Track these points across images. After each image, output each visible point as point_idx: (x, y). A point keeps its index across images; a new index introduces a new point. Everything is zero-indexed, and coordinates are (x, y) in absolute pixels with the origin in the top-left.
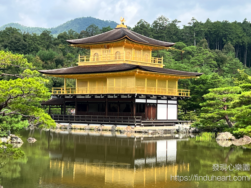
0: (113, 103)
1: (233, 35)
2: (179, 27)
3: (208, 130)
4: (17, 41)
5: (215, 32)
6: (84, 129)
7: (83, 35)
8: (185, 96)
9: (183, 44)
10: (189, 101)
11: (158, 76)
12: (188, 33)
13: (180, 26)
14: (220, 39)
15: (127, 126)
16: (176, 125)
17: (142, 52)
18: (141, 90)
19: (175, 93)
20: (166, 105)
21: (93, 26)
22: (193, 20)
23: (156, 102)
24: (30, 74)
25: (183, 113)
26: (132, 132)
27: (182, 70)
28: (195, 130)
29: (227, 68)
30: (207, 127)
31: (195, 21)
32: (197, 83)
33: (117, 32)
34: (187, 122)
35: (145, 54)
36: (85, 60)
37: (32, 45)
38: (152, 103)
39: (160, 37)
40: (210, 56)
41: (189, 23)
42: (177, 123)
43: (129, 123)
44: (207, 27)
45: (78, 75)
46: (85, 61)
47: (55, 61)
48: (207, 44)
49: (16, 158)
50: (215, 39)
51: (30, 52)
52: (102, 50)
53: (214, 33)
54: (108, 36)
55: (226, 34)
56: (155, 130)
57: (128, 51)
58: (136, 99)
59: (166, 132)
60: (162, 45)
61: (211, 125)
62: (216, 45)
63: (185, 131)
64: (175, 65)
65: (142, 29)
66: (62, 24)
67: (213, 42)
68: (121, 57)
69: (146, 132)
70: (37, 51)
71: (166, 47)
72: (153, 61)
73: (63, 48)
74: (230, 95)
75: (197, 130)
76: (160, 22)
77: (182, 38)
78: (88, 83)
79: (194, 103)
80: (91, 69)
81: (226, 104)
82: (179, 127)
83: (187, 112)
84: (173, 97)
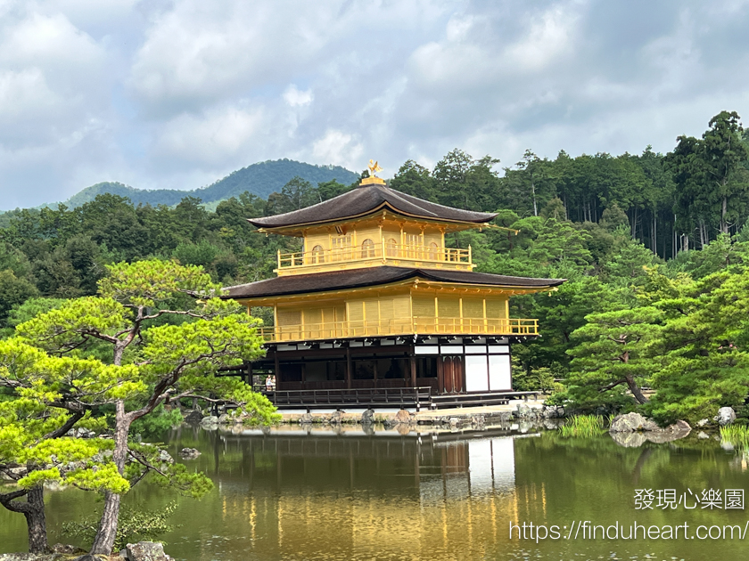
0: (362, 358)
1: (622, 186)
2: (496, 173)
3: (587, 411)
4: (124, 226)
5: (579, 182)
6: (298, 422)
7: (276, 202)
8: (528, 333)
9: (513, 213)
10: (534, 345)
11: (463, 292)
12: (519, 187)
13: (498, 171)
14: (592, 196)
15: (399, 410)
16: (511, 402)
17: (423, 238)
18: (425, 325)
19: (504, 328)
20: (485, 357)
21: (297, 182)
22: (528, 155)
23: (462, 352)
24: (222, 307)
25: (524, 373)
26: (411, 423)
27: (516, 275)
28: (556, 411)
29: (617, 264)
30: (587, 403)
31: (532, 158)
32: (551, 302)
33: (363, 196)
34: (534, 394)
35: (430, 243)
36: (293, 263)
37: (159, 233)
38: (452, 355)
39: (454, 198)
40: (576, 238)
41: (519, 164)
42: (511, 397)
43: (403, 403)
44: (560, 171)
45: (279, 298)
46: (293, 265)
47: (217, 266)
48: (564, 209)
49: (197, 494)
50: (581, 197)
51: (156, 249)
52: (330, 237)
53: (577, 184)
54: (342, 206)
55: (605, 185)
56: (464, 417)
57: (391, 236)
58: (416, 348)
59: (490, 418)
60: (468, 220)
61: (595, 399)
62: (585, 210)
63: (532, 415)
64: (498, 263)
65: (410, 183)
66: (221, 179)
67: (576, 204)
68: (375, 252)
69: (444, 423)
70: (173, 246)
71: (477, 224)
72: (449, 258)
73: (231, 235)
74: (634, 328)
75: (561, 411)
76: (451, 165)
77: (504, 198)
78: (303, 316)
79: (547, 349)
80: (307, 283)
81: (628, 347)
82: (518, 406)
83: (533, 371)
84: (499, 337)
